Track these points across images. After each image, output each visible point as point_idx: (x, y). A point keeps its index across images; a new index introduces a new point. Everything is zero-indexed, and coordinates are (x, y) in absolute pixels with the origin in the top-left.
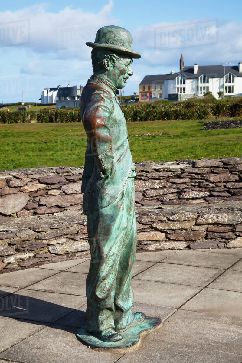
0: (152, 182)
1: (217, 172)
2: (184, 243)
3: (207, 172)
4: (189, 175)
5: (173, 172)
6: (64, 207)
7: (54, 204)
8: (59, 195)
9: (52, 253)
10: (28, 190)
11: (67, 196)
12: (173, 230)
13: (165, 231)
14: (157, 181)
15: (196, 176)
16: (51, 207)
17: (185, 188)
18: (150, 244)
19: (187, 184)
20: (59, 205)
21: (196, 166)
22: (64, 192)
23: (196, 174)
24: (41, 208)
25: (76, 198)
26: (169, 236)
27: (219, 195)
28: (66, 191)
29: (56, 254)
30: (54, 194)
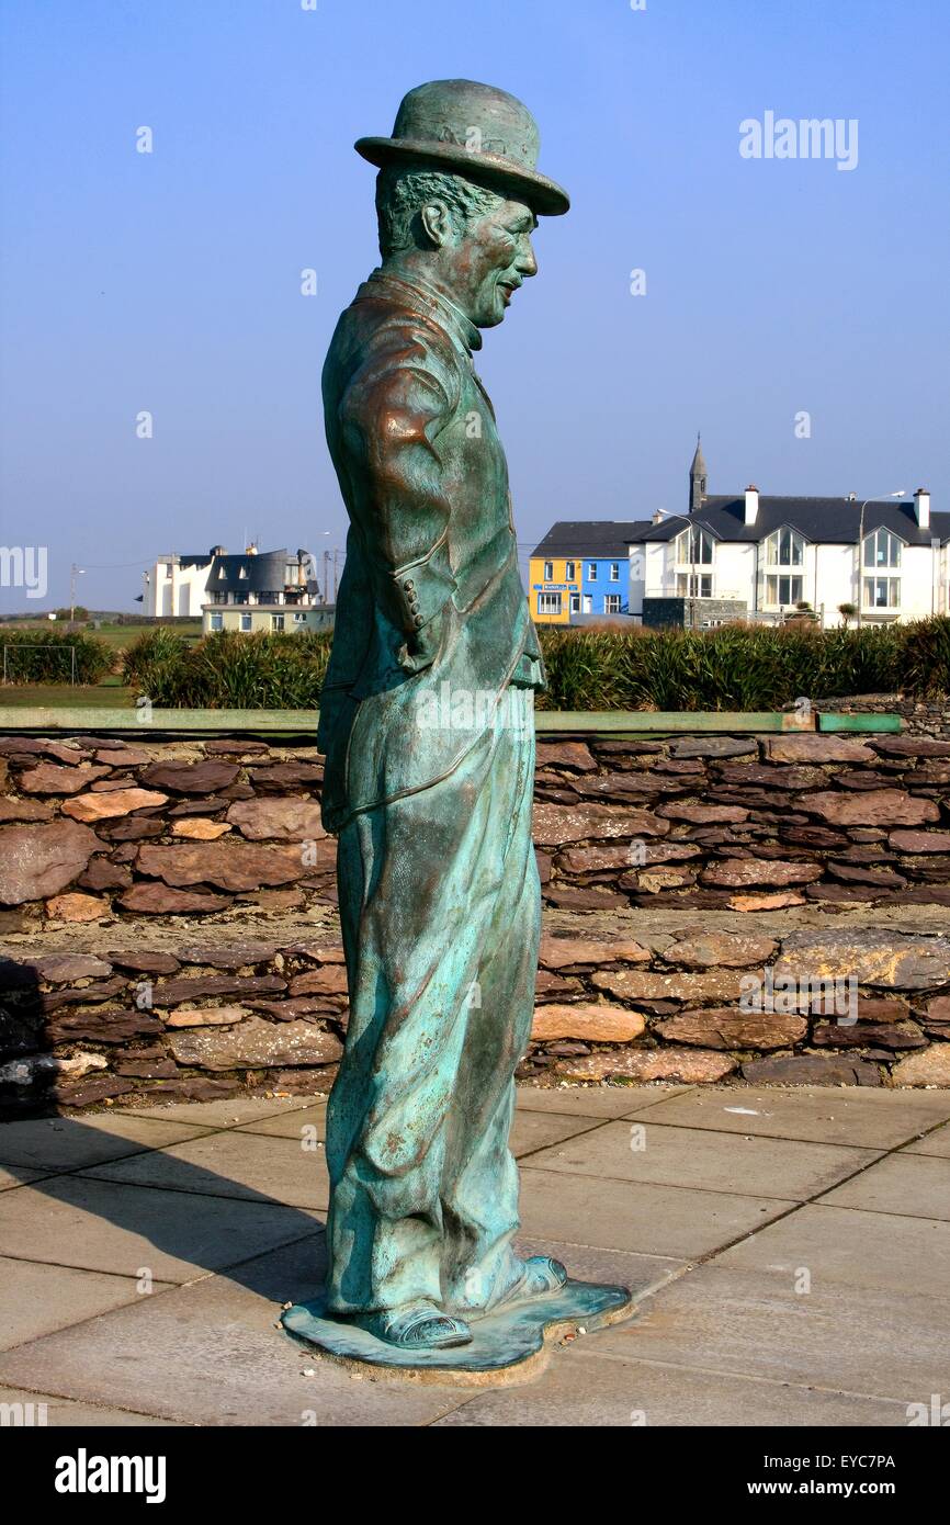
0: (594, 813)
1: (852, 784)
2: (721, 1056)
3: (811, 784)
4: (741, 794)
5: (678, 778)
6: (234, 894)
7: (195, 877)
8: (217, 840)
9: (181, 1060)
10: (91, 810)
11: (248, 847)
12: (676, 1001)
13: (643, 1003)
14: (612, 810)
15: (770, 798)
16: (181, 888)
17: (727, 844)
18: (580, 1055)
19: (733, 827)
20: (215, 881)
21: (767, 757)
22: (236, 830)
23: (769, 788)
24: (142, 887)
25: (286, 858)
26: (659, 1027)
27: (859, 878)
28: (244, 829)
29: (196, 1066)
30: (196, 834)
